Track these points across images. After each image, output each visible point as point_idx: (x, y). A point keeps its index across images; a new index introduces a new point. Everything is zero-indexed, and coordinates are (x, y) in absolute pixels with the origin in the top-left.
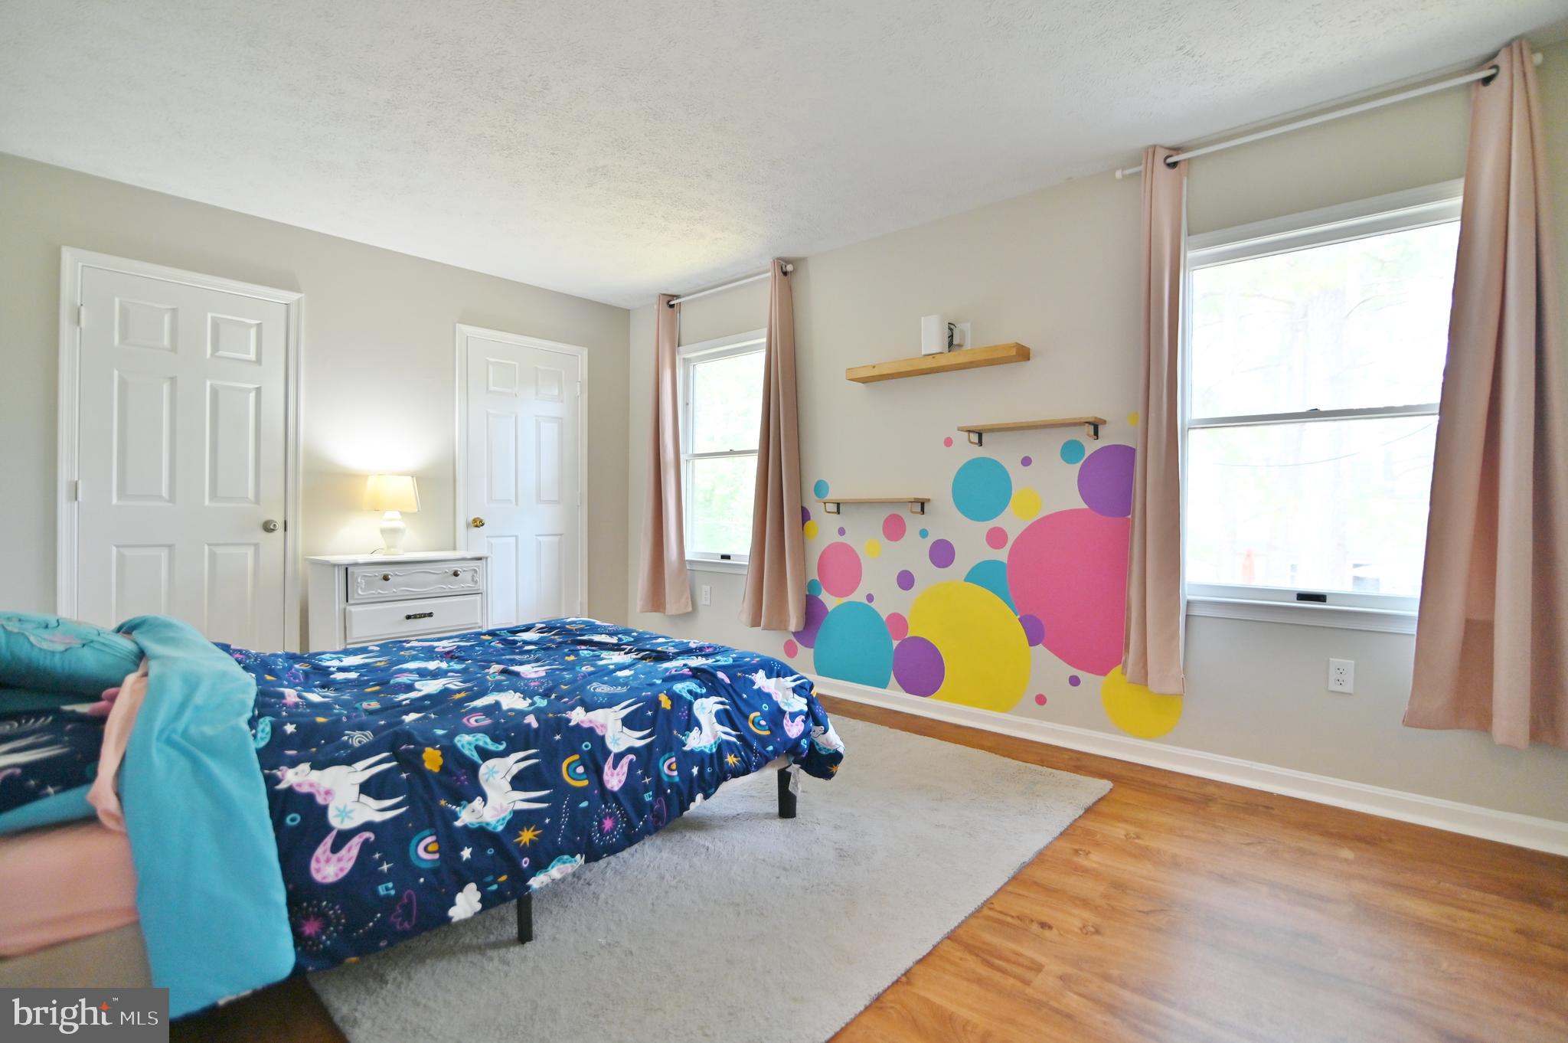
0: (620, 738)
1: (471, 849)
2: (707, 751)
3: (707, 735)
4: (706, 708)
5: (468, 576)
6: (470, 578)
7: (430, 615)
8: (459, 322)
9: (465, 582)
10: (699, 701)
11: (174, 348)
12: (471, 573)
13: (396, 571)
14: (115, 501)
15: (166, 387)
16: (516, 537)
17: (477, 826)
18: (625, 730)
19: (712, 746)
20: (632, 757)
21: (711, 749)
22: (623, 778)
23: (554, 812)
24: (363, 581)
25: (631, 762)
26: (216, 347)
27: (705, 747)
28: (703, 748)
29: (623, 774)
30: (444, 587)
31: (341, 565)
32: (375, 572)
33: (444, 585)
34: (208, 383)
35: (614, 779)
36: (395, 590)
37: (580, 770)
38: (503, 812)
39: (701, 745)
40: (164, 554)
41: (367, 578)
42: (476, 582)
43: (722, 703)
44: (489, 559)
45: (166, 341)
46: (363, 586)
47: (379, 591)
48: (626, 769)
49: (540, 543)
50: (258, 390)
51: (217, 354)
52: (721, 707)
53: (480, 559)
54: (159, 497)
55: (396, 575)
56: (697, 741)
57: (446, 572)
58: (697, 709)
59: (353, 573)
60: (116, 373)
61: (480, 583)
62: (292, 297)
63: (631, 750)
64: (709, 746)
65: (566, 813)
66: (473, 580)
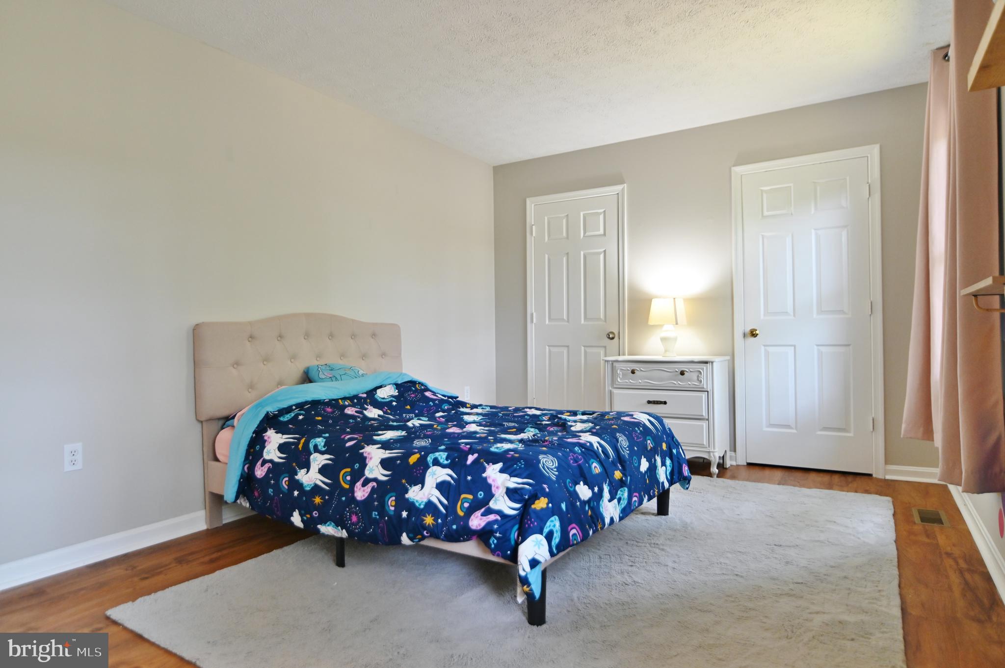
0: (375, 470)
1: (298, 492)
2: (417, 504)
3: (424, 494)
4: (437, 475)
5: (694, 376)
6: (695, 378)
7: (665, 403)
8: (734, 166)
9: (691, 380)
10: (435, 467)
11: (567, 238)
12: (696, 374)
13: (641, 367)
14: (547, 322)
15: (565, 259)
16: (795, 346)
17: (301, 482)
18: (380, 466)
19: (422, 502)
20: (375, 484)
21: (420, 505)
22: (366, 495)
23: (331, 493)
24: (621, 373)
25: (373, 487)
26: (585, 233)
27: (417, 501)
28: (415, 501)
29: (367, 492)
30: (676, 383)
31: (609, 361)
32: (628, 367)
33: (675, 381)
34: (582, 253)
35: (361, 493)
36: (640, 381)
37: (348, 478)
38: (312, 481)
39: (414, 498)
40: (565, 351)
41: (623, 371)
42: (701, 381)
43: (451, 476)
44: (714, 364)
45: (564, 234)
46: (621, 377)
47: (630, 381)
48: (369, 490)
49: (822, 352)
50: (605, 251)
51: (586, 235)
52: (449, 479)
53: (706, 362)
54: (563, 320)
55: (641, 370)
56: (415, 494)
57: (676, 371)
58: (429, 473)
59: (615, 366)
60: (547, 256)
61: (704, 382)
62: (618, 188)
63: (375, 480)
64: (420, 502)
65: (336, 499)
66: (698, 380)
